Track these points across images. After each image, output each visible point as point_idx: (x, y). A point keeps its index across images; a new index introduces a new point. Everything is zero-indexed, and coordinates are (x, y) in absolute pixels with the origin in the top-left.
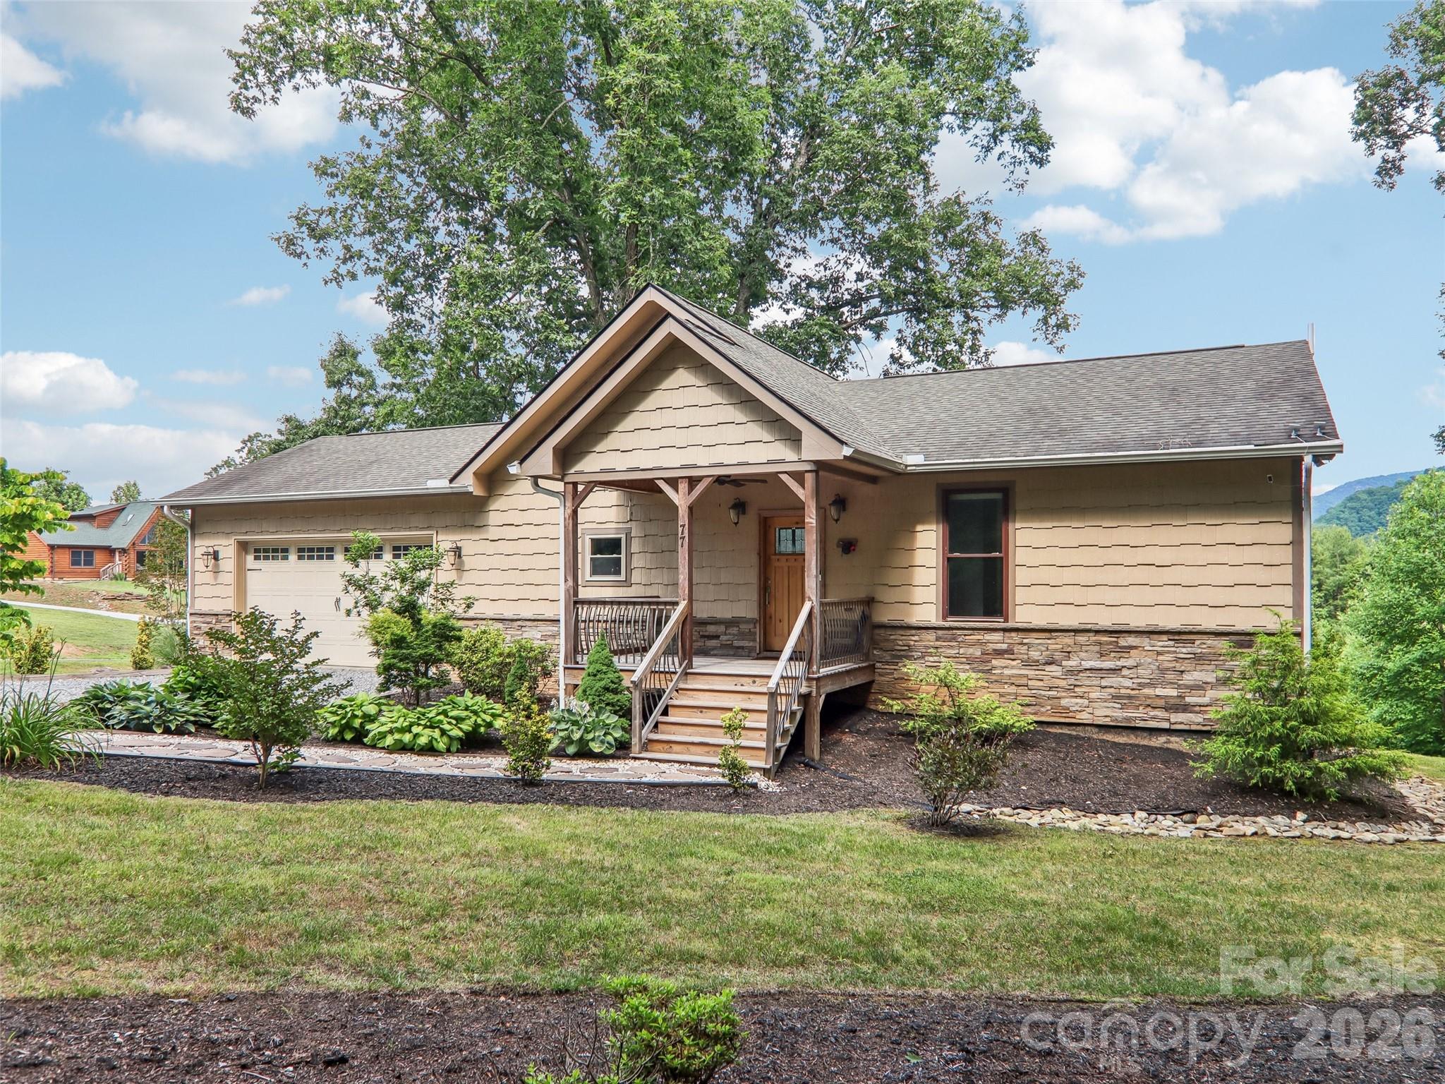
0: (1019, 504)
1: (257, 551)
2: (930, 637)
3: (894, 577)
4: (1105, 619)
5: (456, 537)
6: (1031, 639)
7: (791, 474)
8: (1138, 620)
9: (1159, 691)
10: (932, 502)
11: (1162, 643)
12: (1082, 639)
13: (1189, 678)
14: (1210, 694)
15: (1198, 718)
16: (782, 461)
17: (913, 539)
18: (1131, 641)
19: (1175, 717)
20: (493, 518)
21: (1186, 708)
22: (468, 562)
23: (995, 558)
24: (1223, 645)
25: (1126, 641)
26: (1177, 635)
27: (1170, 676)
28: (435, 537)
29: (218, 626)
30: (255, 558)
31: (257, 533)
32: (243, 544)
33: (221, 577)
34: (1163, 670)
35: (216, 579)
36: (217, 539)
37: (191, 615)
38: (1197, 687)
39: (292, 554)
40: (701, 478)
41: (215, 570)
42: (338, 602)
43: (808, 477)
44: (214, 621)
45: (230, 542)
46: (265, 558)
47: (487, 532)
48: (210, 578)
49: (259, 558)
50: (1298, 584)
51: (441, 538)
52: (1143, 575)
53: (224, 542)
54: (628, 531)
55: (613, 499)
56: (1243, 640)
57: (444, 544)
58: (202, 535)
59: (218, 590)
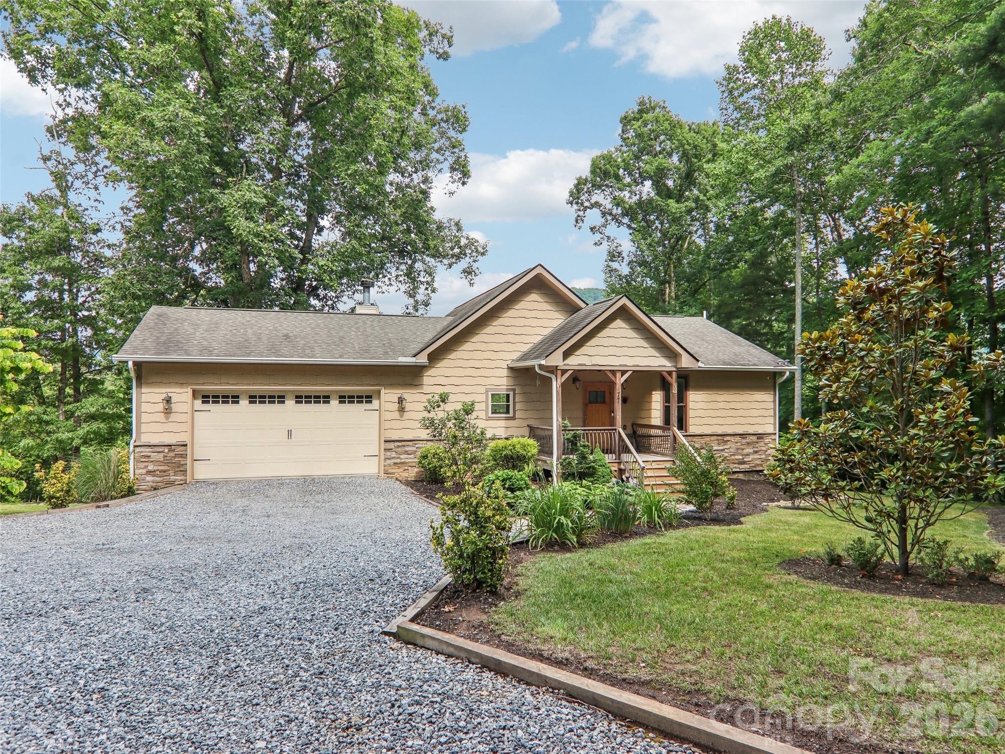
0: (691, 383)
1: (204, 397)
2: (658, 440)
3: (644, 414)
4: (720, 430)
5: (401, 391)
6: (695, 439)
7: (667, 372)
8: (730, 432)
9: (737, 457)
10: (658, 382)
11: (738, 439)
12: (712, 438)
13: (745, 452)
14: (752, 457)
15: (747, 466)
16: (664, 366)
17: (651, 398)
18: (728, 438)
19: (742, 466)
20: (427, 380)
21: (744, 463)
22: (408, 406)
23: (684, 406)
24: (754, 438)
25: (726, 439)
26: (743, 436)
27: (740, 451)
28: (383, 391)
29: (172, 454)
30: (203, 402)
31: (216, 384)
32: (194, 391)
33: (173, 417)
34: (738, 449)
35: (167, 418)
36: (169, 387)
37: (135, 446)
38: (748, 455)
39: (243, 399)
40: (627, 371)
41: (168, 411)
42: (290, 433)
43: (674, 373)
44: (166, 451)
45: (185, 390)
46: (214, 402)
47: (422, 389)
48: (161, 417)
49: (208, 402)
50: (775, 416)
51: (387, 391)
52: (731, 413)
53: (178, 390)
54: (514, 390)
55: (505, 372)
56: (760, 436)
57: (389, 396)
58: (150, 384)
59: (170, 427)
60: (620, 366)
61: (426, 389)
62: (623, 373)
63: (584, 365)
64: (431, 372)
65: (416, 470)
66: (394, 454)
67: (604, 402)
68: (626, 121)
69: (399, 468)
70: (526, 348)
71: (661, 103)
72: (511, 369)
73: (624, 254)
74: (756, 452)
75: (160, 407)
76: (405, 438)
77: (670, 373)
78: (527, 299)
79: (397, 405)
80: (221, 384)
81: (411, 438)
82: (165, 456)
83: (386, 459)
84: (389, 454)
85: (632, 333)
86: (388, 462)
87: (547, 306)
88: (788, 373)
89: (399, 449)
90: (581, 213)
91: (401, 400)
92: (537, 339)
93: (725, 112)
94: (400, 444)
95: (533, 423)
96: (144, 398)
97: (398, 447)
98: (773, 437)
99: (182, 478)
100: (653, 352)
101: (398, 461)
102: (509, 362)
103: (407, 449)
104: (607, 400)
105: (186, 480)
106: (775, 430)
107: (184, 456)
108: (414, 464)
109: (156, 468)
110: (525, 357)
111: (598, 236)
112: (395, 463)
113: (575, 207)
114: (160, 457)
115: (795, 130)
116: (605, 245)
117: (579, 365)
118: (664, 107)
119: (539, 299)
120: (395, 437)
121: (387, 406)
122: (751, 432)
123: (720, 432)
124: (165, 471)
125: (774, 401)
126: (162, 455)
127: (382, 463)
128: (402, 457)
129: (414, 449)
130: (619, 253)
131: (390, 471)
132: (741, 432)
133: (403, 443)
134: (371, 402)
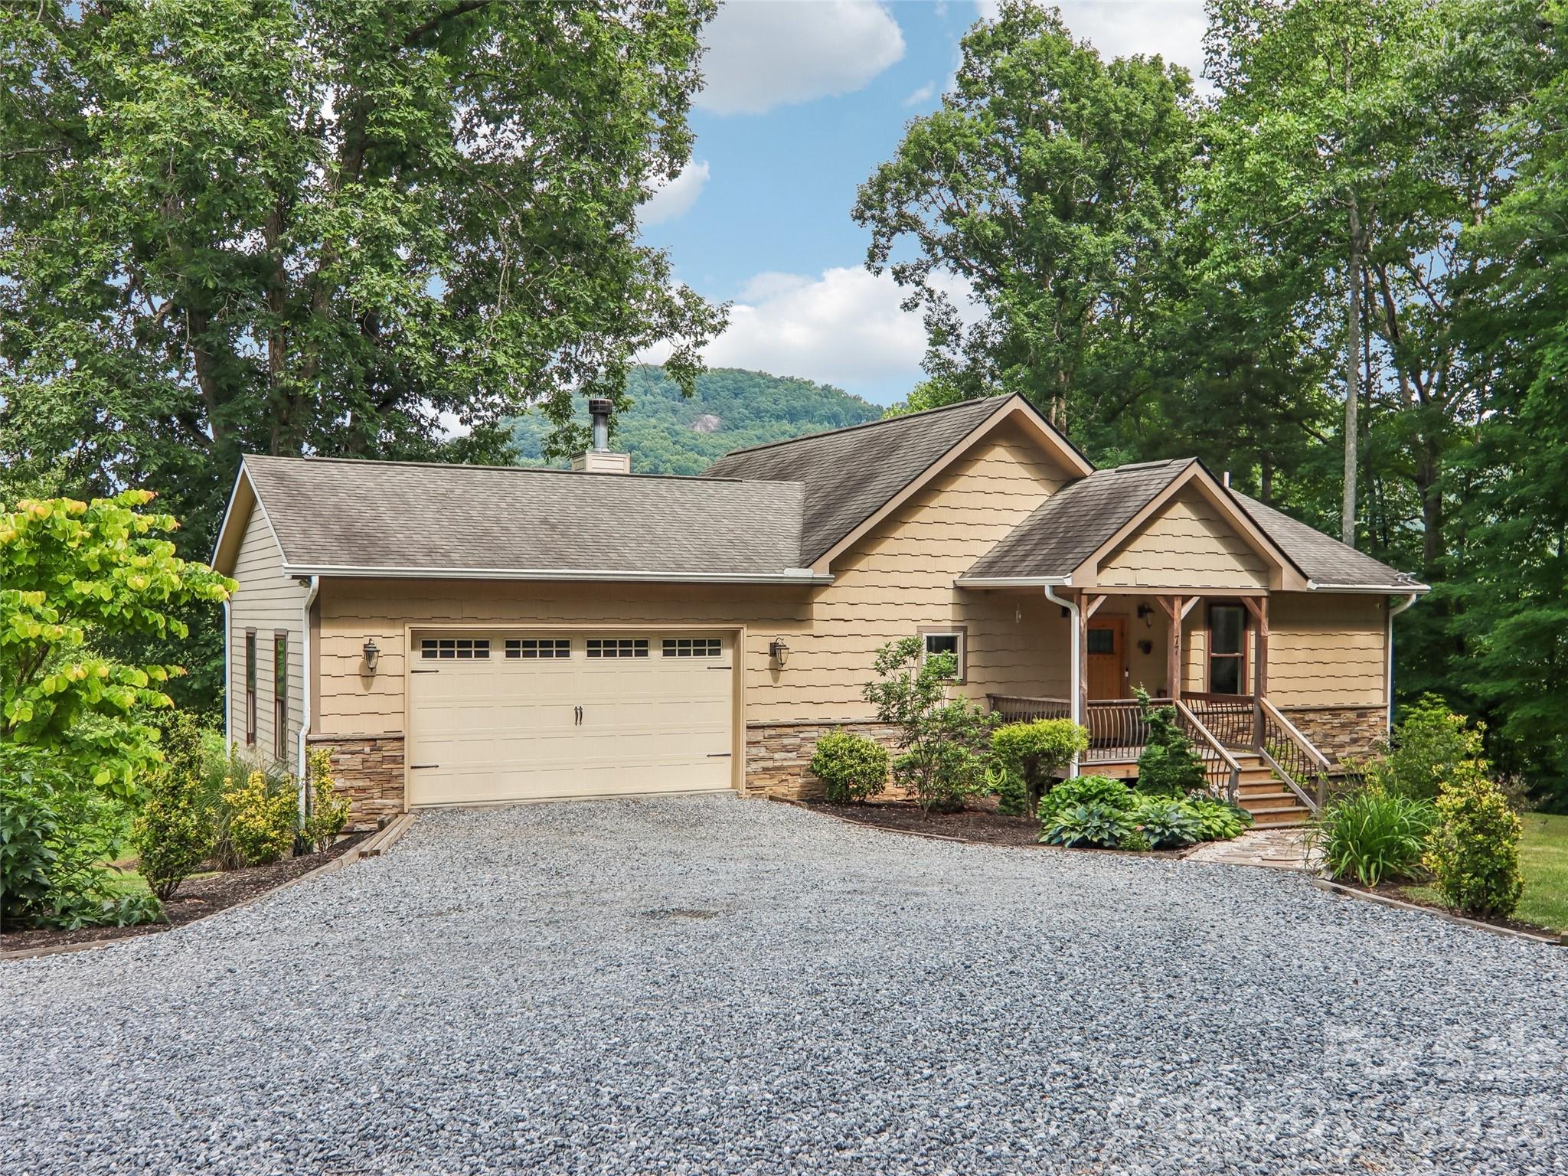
1: (428, 644)
4: (1298, 701)
5: (775, 632)
7: (1253, 598)
8: (1314, 704)
10: (1201, 614)
11: (1327, 717)
12: (1287, 716)
13: (1338, 740)
15: (1341, 767)
16: (1249, 588)
17: (1189, 642)
18: (1311, 716)
20: (818, 610)
21: (1336, 761)
22: (787, 661)
23: (1236, 658)
24: (1352, 716)
25: (1308, 717)
26: (1334, 711)
27: (1329, 740)
28: (745, 632)
29: (377, 757)
30: (425, 655)
31: (454, 620)
32: (415, 634)
33: (378, 684)
34: (1326, 736)
35: (367, 686)
36: (371, 626)
37: (309, 742)
38: (1342, 746)
39: (496, 649)
40: (1191, 597)
41: (368, 673)
42: (579, 714)
43: (1264, 601)
44: (367, 749)
45: (400, 632)
46: (444, 655)
47: (811, 627)
48: (356, 685)
49: (433, 655)
50: (1385, 675)
51: (752, 632)
52: (1316, 669)
53: (386, 632)
54: (964, 629)
55: (949, 596)
56: (1363, 712)
57: (755, 640)
58: (336, 620)
59: (372, 703)
60: (1181, 587)
61: (818, 628)
62: (1186, 599)
63: (1125, 586)
64: (825, 596)
65: (800, 780)
66: (763, 752)
67: (1111, 652)
68: (979, 45)
69: (772, 777)
70: (984, 550)
71: (1050, 14)
72: (960, 590)
73: (964, 331)
74: (1354, 741)
75: (356, 664)
76: (784, 720)
77: (1257, 599)
78: (987, 458)
79: (768, 658)
80: (462, 620)
81: (793, 721)
82: (364, 761)
83: (749, 761)
84: (754, 751)
85: (1199, 528)
86: (754, 766)
87: (1020, 471)
88: (1414, 598)
89: (772, 742)
90: (883, 241)
91: (775, 650)
92: (1003, 533)
93: (1216, 58)
94: (773, 732)
95: (994, 690)
96: (325, 647)
97: (771, 737)
98: (1382, 713)
99: (396, 801)
100: (1232, 562)
101: (770, 764)
102: (956, 577)
103: (786, 741)
104: (1116, 647)
105: (402, 805)
106: (1385, 700)
107: (398, 760)
108: (797, 770)
109: (348, 784)
110: (989, 567)
111: (909, 290)
112: (765, 769)
113: (871, 226)
114: (355, 762)
115: (1376, 116)
116: (922, 310)
117: (1118, 586)
118: (1054, 22)
119: (1009, 457)
120: (765, 720)
121: (749, 660)
122: (1348, 704)
123: (1298, 705)
124: (364, 790)
125: (1385, 648)
126: (359, 758)
127: (743, 768)
128: (777, 756)
129: (798, 741)
130: (953, 327)
131: (757, 783)
132: (1331, 705)
133: (779, 731)
134: (718, 652)
